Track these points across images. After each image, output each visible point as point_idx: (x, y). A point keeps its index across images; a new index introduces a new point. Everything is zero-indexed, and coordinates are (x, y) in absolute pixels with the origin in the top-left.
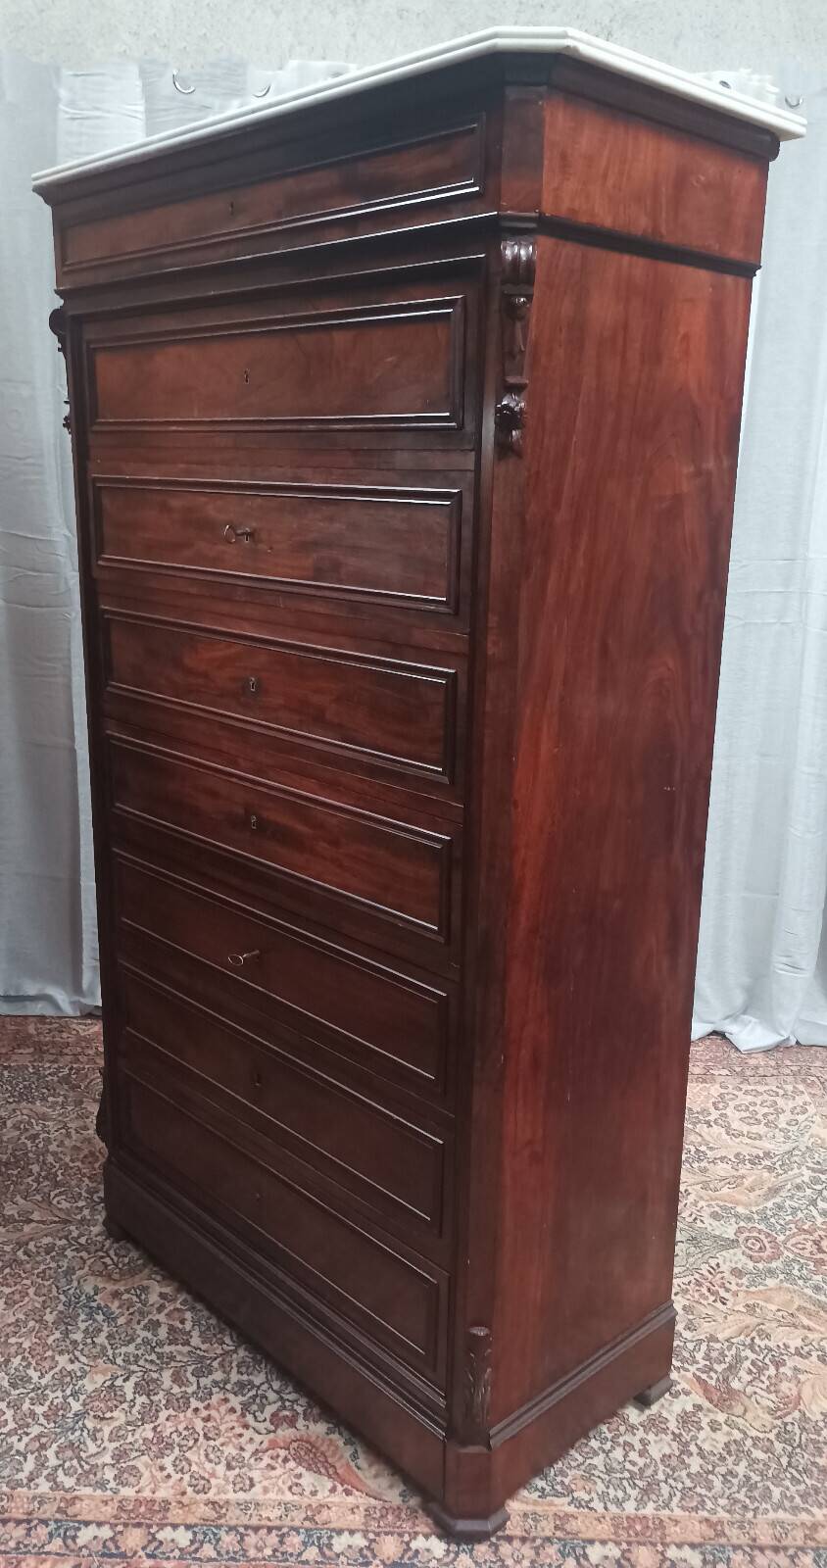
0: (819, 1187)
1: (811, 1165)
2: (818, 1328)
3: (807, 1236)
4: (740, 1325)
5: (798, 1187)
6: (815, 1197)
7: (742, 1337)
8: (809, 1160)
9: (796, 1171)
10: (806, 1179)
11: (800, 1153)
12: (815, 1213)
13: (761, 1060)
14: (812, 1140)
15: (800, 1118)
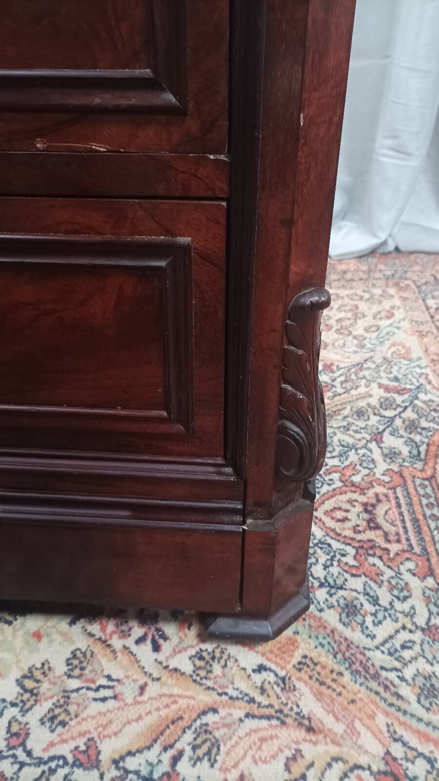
0: (390, 413)
1: (385, 382)
2: (328, 721)
3: (355, 496)
4: (163, 712)
5: (360, 413)
6: (381, 428)
7: (152, 755)
8: (383, 374)
9: (362, 390)
10: (374, 401)
11: (373, 366)
12: (377, 454)
13: (352, 265)
14: (393, 349)
15: (384, 323)
